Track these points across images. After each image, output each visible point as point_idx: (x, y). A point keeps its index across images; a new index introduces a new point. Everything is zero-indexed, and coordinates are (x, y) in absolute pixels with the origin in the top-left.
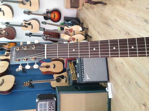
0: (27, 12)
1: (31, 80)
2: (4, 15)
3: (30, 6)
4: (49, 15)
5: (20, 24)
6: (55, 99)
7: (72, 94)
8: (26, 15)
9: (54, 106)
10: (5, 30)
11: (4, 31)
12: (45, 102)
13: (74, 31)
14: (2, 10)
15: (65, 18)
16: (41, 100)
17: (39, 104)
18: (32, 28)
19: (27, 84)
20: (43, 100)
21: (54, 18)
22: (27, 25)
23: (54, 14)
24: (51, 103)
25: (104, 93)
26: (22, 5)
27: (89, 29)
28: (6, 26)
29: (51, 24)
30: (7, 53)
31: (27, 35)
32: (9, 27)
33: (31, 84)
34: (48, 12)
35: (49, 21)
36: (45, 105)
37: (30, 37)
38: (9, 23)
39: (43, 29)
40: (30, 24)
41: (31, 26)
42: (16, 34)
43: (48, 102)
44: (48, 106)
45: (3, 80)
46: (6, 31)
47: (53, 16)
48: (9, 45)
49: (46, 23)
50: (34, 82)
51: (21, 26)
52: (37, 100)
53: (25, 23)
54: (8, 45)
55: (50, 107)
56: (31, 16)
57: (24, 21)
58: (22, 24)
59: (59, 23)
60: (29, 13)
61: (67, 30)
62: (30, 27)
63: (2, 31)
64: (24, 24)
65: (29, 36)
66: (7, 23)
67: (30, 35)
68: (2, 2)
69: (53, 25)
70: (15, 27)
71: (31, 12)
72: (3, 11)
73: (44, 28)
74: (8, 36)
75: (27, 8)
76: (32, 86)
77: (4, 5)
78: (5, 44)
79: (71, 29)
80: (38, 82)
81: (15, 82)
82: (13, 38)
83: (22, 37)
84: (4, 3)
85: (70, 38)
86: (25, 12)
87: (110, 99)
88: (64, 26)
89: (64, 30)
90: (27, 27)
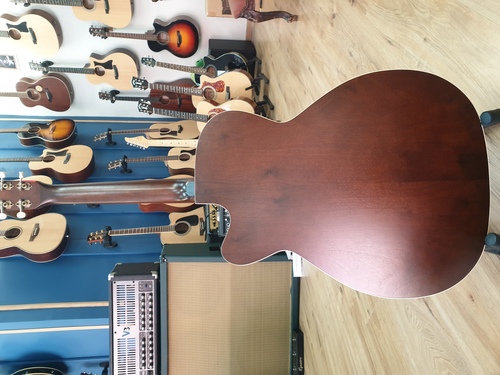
0: (98, 30)
1: (109, 228)
2: (35, 41)
3: (107, 11)
4: (164, 36)
5: (82, 67)
6: (155, 275)
7: (199, 264)
8: (98, 39)
9: (153, 292)
10: (40, 83)
11: (39, 89)
12: (130, 283)
13: (228, 88)
14: (28, 26)
15: (212, 42)
16: (118, 278)
17: (115, 286)
18: (117, 77)
19: (99, 236)
20: (125, 277)
21: (179, 45)
22: (102, 68)
23: (178, 32)
24: (146, 286)
25: (284, 263)
26: (82, 9)
27: (271, 82)
28: (44, 72)
29: (168, 66)
30: (48, 153)
31: (103, 96)
32: (51, 75)
33: (108, 238)
34: (159, 27)
35: (164, 56)
36: (131, 289)
37: (113, 102)
38: (52, 63)
39: (143, 85)
40: (109, 65)
41: (113, 70)
42: (73, 96)
43: (137, 282)
44: (137, 293)
45: (37, 225)
46: (45, 89)
47: (173, 38)
48: (54, 130)
49: (153, 62)
50: (118, 233)
51: (85, 70)
52: (110, 277)
53: (96, 64)
54: (51, 127)
55: (144, 295)
56: (113, 42)
57: (94, 55)
58: (88, 65)
59: (191, 61)
60: (105, 32)
61: (209, 84)
62: (110, 72)
63: (34, 87)
64: (93, 67)
65: (109, 101)
66: (47, 64)
67: (114, 95)
68: (27, 5)
69: (175, 67)
70: (71, 76)
71: (112, 29)
72: (31, 29)
73: (145, 81)
74: (50, 100)
75: (98, 17)
76: (110, 242)
77: (34, 12)
78: (44, 126)
79: (219, 82)
80: (126, 232)
81: (68, 231)
82: (65, 108)
83: (89, 101)
84: (33, 6)
85: (214, 110)
86: (93, 31)
87: (299, 278)
88: (205, 70)
89: (201, 85)
90: (101, 74)
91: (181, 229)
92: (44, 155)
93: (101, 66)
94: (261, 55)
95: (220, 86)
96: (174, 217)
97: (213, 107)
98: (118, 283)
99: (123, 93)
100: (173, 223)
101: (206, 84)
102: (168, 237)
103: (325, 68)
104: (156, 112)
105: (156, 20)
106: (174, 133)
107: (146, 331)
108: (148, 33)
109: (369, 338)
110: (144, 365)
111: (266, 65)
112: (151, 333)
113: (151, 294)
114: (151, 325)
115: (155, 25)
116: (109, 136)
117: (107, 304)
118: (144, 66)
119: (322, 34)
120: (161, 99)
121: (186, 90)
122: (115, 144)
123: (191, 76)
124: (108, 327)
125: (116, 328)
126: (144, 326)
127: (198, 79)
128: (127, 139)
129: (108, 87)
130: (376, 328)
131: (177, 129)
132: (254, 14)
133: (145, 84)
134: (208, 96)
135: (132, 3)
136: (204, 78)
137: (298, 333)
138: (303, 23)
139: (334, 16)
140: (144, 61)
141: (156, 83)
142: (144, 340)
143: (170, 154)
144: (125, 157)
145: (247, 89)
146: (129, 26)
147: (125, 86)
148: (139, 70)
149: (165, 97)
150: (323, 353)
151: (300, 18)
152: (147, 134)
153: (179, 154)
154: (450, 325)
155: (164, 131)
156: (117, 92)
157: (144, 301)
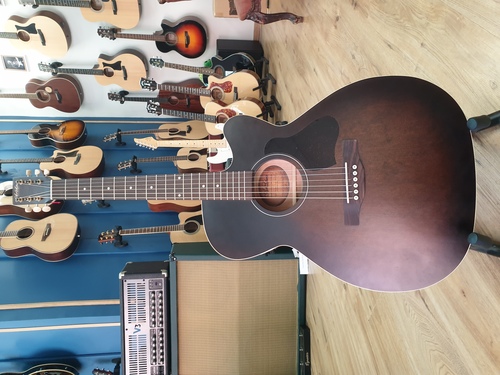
0: (106, 31)
1: (120, 228)
2: (44, 43)
3: (115, 12)
4: (172, 37)
5: (91, 68)
6: (165, 274)
7: (208, 262)
8: (106, 40)
9: (163, 290)
10: (50, 84)
11: (49, 90)
12: (141, 281)
13: (236, 88)
14: (37, 28)
15: (220, 42)
16: (129, 276)
17: (125, 284)
18: (126, 78)
19: (110, 235)
20: (135, 276)
21: (187, 45)
22: (111, 69)
23: (186, 32)
24: (156, 284)
25: (290, 260)
26: (90, 11)
27: (278, 82)
28: (53, 73)
29: (177, 67)
30: (59, 154)
31: (112, 96)
32: (60, 76)
33: (119, 238)
34: (167, 27)
35: (173, 57)
36: (141, 287)
37: (122, 102)
38: (61, 65)
39: (152, 85)
40: (117, 66)
41: (122, 71)
42: (82, 97)
43: (147, 281)
44: (147, 291)
45: (49, 225)
46: (55, 91)
47: (181, 39)
48: (64, 131)
49: (161, 63)
50: (128, 232)
51: (94, 71)
52: (121, 275)
53: (105, 65)
54: (61, 128)
55: (154, 293)
56: (121, 43)
57: (102, 56)
58: (96, 66)
59: (199, 62)
60: (113, 33)
61: (217, 84)
62: (119, 73)
63: (43, 88)
64: (101, 68)
65: (118, 102)
66: (56, 65)
67: (122, 96)
68: (35, 6)
69: (183, 68)
70: (80, 77)
71: (120, 30)
72: (39, 31)
73: (154, 82)
74: (60, 102)
75: (106, 18)
76: (121, 242)
77: (43, 13)
78: (55, 127)
79: (227, 83)
81: (79, 231)
82: (75, 109)
83: (99, 102)
84: (42, 7)
85: (222, 111)
86: (101, 32)
87: (306, 276)
88: (213, 71)
89: (209, 85)
90: (110, 75)
91: (190, 228)
92: (55, 156)
93: (110, 67)
94: (269, 56)
95: (227, 87)
96: (183, 217)
97: (221, 108)
98: (129, 281)
99: (132, 94)
100: (182, 222)
101: (213, 84)
102: (178, 236)
103: (330, 70)
104: (165, 113)
105: (164, 20)
106: (183, 133)
107: (157, 328)
108: (157, 33)
109: (371, 332)
110: (155, 360)
111: (273, 65)
112: (162, 330)
113: (161, 292)
114: (162, 322)
115: (163, 25)
116: (119, 136)
117: (118, 302)
118: (152, 67)
119: (326, 36)
120: (170, 100)
121: (194, 91)
122: (125, 144)
123: (199, 76)
124: (119, 324)
125: (127, 325)
126: (154, 323)
127: (206, 80)
128: (136, 140)
129: (117, 88)
130: (377, 322)
131: (186, 129)
132: (261, 16)
133: (154, 85)
134: (216, 97)
135: (140, 4)
136: (212, 79)
137: (304, 328)
138: (308, 25)
139: (337, 19)
140: (153, 61)
141: (164, 84)
142: (155, 336)
143: (179, 154)
144: (135, 157)
145: (254, 90)
146: (137, 27)
147: (134, 86)
148: (147, 71)
149: (174, 98)
150: (328, 348)
151: (305, 20)
152: (156, 134)
153: (188, 154)
154: (444, 319)
155: (173, 131)
156: (126, 93)
157: (154, 298)
